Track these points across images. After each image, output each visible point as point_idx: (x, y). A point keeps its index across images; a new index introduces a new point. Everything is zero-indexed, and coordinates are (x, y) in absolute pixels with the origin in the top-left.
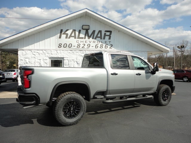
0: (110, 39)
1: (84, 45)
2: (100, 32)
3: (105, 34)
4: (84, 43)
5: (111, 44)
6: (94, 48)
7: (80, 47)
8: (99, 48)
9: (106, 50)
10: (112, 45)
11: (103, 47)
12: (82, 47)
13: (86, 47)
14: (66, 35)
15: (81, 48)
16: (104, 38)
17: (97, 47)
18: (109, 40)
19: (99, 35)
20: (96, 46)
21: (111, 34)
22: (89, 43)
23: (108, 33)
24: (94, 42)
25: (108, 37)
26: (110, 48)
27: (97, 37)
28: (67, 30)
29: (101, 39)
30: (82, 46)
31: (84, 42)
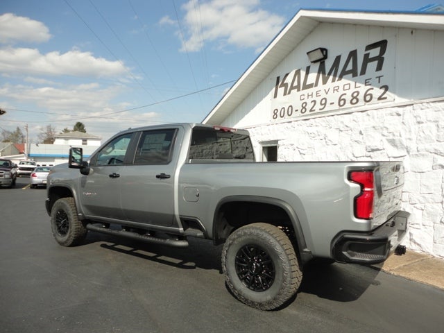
0: (379, 68)
1: (313, 103)
2: (353, 54)
3: (366, 56)
4: (314, 98)
5: (383, 84)
6: (336, 106)
7: (306, 109)
8: (348, 105)
9: (367, 106)
10: (386, 88)
11: (358, 101)
12: (311, 111)
13: (318, 107)
14: (284, 88)
15: (308, 112)
16: (363, 72)
17: (342, 103)
18: (379, 73)
19: (350, 67)
20: (340, 100)
21: (383, 52)
22: (325, 96)
23: (375, 52)
24: (336, 89)
25: (376, 62)
26: (380, 98)
27: (344, 73)
28: (287, 75)
29: (355, 75)
30: (309, 107)
31: (314, 94)
